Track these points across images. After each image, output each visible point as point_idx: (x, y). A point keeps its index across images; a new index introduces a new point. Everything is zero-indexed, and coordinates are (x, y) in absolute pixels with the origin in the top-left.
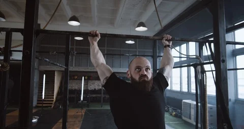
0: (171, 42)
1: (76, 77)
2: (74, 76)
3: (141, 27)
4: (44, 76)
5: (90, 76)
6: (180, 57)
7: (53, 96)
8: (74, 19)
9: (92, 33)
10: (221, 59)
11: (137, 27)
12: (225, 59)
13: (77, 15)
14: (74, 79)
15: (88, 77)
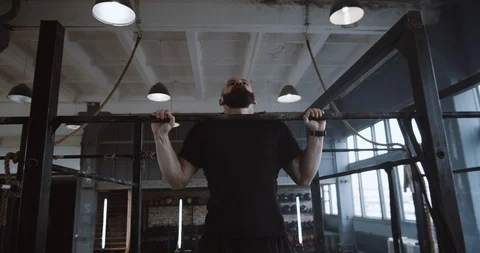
0: (325, 123)
1: (170, 201)
2: (165, 199)
3: (289, 96)
4: (106, 201)
5: (197, 198)
6: (376, 150)
7: (125, 240)
8: (159, 88)
9: (158, 117)
10: (436, 150)
11: (281, 95)
12: (444, 150)
13: (164, 82)
14: (166, 205)
15: (192, 198)
